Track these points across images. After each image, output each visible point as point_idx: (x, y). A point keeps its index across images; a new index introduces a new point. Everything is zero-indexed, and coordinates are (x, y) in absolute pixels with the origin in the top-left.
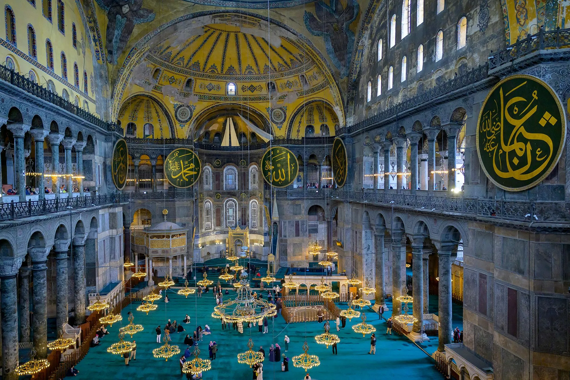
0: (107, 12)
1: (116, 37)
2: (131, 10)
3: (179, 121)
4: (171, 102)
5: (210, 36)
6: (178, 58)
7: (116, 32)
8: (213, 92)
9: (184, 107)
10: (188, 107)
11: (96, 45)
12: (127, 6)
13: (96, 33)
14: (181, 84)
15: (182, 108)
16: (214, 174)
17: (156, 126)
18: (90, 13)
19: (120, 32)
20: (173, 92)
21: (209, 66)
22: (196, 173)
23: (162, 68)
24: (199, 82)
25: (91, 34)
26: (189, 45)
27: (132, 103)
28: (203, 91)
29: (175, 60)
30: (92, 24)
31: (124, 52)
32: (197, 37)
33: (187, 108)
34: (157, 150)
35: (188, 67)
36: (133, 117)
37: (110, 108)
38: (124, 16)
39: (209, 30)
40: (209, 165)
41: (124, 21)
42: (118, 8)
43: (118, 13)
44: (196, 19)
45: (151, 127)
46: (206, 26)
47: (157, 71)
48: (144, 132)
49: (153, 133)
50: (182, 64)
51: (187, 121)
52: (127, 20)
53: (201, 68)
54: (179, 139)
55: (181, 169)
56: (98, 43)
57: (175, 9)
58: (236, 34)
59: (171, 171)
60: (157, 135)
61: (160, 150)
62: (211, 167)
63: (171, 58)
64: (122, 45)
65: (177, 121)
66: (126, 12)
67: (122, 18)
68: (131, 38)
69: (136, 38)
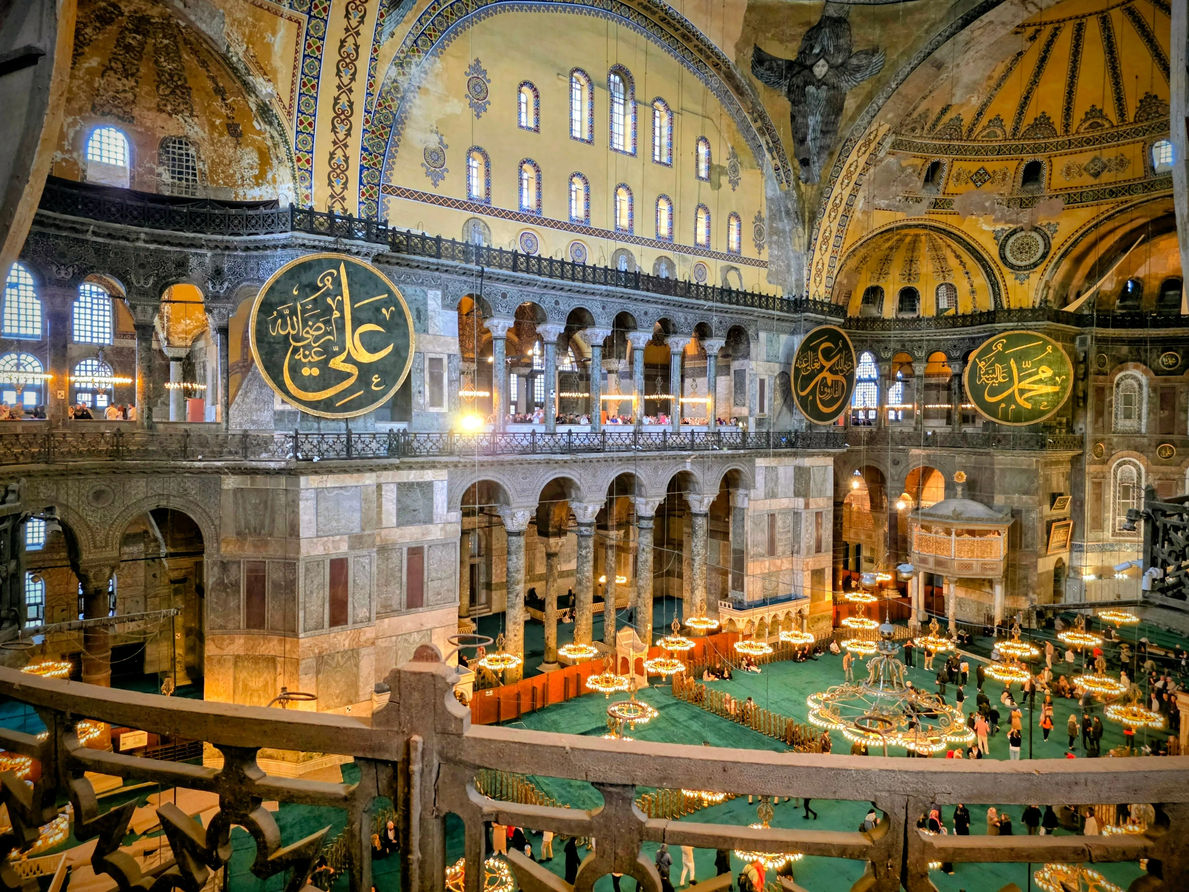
0: (785, 89)
1: (814, 130)
2: (831, 67)
3: (1012, 267)
4: (986, 227)
5: (1050, 44)
6: (984, 121)
7: (812, 121)
8: (1106, 177)
9: (1023, 233)
10: (1036, 229)
11: (774, 158)
12: (822, 62)
13: (768, 136)
14: (1009, 181)
15: (1018, 235)
16: (1154, 390)
17: (963, 286)
18: (751, 106)
19: (819, 118)
20: (987, 204)
21: (1078, 115)
22: (1057, 389)
23: (945, 159)
24: (1060, 163)
25: (762, 141)
26: (999, 85)
27: (898, 248)
28: (1077, 181)
29: (977, 130)
30: (759, 123)
31: (831, 154)
32: (1016, 60)
33: (1034, 234)
34: (963, 339)
35: (1019, 135)
36: (909, 275)
37: (805, 268)
38: (820, 83)
39: (1038, 31)
40: (1136, 367)
41: (823, 93)
42: (806, 72)
43: (806, 84)
44: (977, 23)
45: (952, 289)
46: (1023, 26)
47: (935, 167)
48: (938, 304)
49: (956, 302)
50: (999, 132)
51: (1035, 265)
52: (829, 89)
53: (1058, 126)
54: (1009, 311)
55: (1011, 379)
56: (775, 153)
57: (925, 22)
58: (1128, 9)
59: (983, 386)
60: (965, 307)
61: (970, 339)
62: (1145, 372)
63: (964, 130)
64: (828, 141)
65: (1006, 270)
66: (823, 73)
67: (818, 88)
68: (842, 122)
69: (853, 119)
